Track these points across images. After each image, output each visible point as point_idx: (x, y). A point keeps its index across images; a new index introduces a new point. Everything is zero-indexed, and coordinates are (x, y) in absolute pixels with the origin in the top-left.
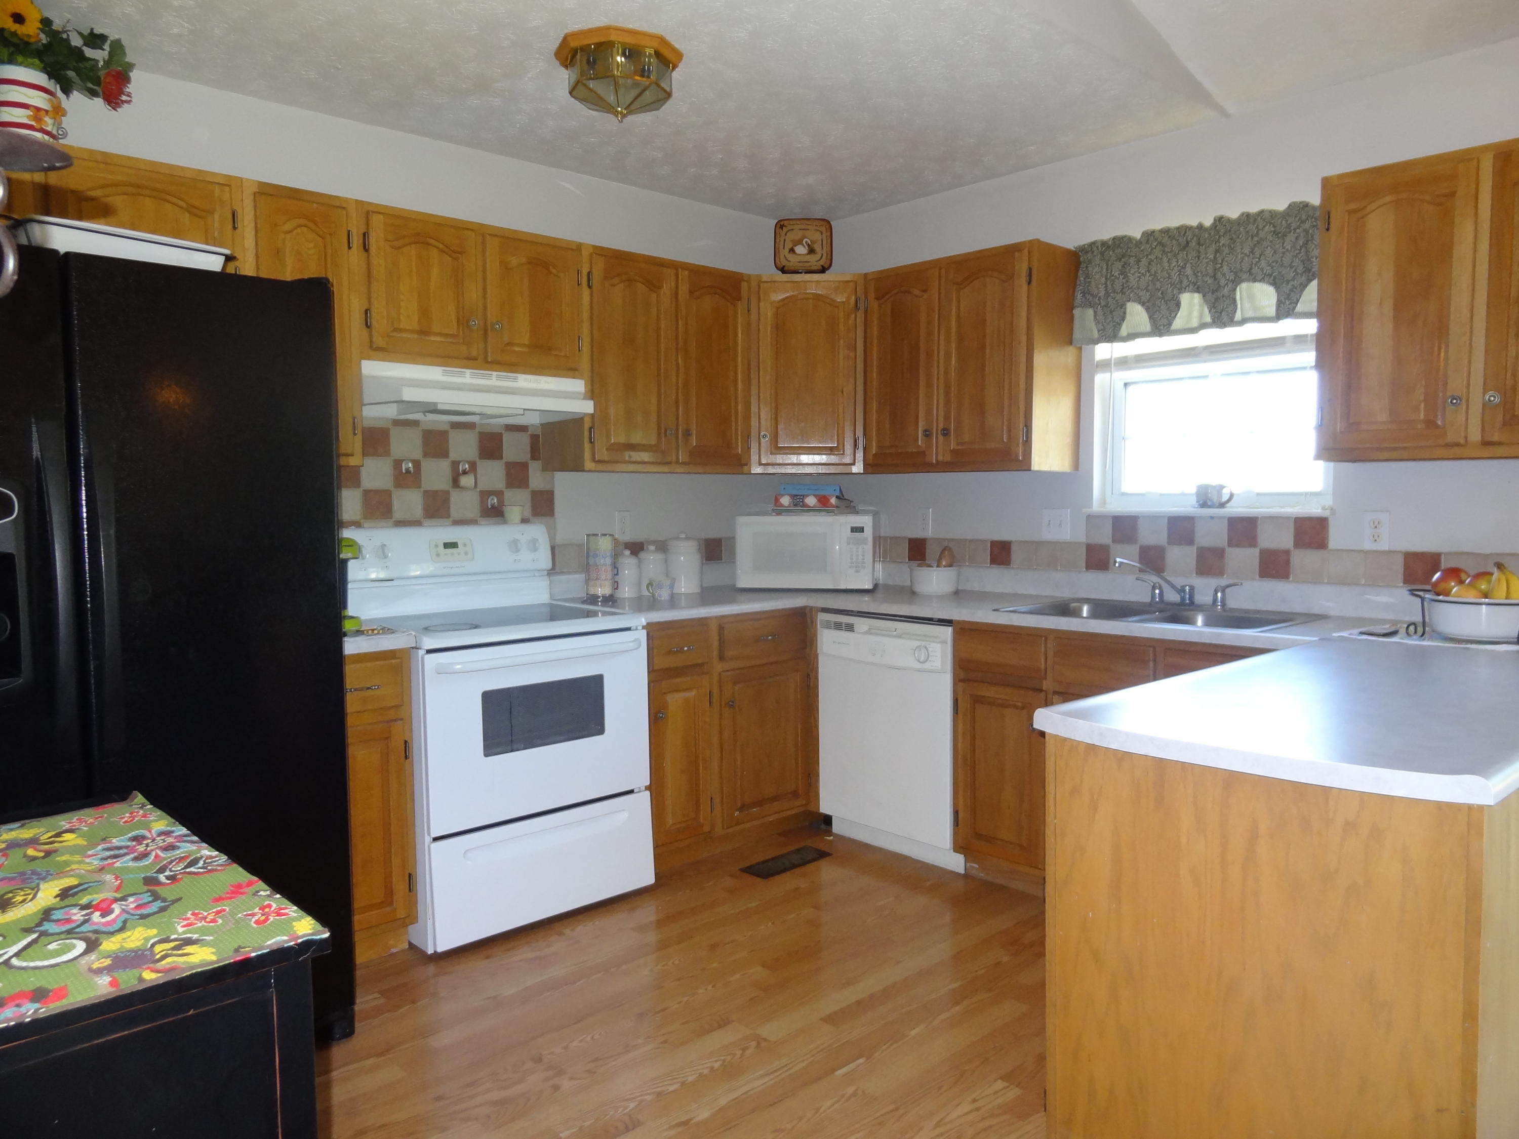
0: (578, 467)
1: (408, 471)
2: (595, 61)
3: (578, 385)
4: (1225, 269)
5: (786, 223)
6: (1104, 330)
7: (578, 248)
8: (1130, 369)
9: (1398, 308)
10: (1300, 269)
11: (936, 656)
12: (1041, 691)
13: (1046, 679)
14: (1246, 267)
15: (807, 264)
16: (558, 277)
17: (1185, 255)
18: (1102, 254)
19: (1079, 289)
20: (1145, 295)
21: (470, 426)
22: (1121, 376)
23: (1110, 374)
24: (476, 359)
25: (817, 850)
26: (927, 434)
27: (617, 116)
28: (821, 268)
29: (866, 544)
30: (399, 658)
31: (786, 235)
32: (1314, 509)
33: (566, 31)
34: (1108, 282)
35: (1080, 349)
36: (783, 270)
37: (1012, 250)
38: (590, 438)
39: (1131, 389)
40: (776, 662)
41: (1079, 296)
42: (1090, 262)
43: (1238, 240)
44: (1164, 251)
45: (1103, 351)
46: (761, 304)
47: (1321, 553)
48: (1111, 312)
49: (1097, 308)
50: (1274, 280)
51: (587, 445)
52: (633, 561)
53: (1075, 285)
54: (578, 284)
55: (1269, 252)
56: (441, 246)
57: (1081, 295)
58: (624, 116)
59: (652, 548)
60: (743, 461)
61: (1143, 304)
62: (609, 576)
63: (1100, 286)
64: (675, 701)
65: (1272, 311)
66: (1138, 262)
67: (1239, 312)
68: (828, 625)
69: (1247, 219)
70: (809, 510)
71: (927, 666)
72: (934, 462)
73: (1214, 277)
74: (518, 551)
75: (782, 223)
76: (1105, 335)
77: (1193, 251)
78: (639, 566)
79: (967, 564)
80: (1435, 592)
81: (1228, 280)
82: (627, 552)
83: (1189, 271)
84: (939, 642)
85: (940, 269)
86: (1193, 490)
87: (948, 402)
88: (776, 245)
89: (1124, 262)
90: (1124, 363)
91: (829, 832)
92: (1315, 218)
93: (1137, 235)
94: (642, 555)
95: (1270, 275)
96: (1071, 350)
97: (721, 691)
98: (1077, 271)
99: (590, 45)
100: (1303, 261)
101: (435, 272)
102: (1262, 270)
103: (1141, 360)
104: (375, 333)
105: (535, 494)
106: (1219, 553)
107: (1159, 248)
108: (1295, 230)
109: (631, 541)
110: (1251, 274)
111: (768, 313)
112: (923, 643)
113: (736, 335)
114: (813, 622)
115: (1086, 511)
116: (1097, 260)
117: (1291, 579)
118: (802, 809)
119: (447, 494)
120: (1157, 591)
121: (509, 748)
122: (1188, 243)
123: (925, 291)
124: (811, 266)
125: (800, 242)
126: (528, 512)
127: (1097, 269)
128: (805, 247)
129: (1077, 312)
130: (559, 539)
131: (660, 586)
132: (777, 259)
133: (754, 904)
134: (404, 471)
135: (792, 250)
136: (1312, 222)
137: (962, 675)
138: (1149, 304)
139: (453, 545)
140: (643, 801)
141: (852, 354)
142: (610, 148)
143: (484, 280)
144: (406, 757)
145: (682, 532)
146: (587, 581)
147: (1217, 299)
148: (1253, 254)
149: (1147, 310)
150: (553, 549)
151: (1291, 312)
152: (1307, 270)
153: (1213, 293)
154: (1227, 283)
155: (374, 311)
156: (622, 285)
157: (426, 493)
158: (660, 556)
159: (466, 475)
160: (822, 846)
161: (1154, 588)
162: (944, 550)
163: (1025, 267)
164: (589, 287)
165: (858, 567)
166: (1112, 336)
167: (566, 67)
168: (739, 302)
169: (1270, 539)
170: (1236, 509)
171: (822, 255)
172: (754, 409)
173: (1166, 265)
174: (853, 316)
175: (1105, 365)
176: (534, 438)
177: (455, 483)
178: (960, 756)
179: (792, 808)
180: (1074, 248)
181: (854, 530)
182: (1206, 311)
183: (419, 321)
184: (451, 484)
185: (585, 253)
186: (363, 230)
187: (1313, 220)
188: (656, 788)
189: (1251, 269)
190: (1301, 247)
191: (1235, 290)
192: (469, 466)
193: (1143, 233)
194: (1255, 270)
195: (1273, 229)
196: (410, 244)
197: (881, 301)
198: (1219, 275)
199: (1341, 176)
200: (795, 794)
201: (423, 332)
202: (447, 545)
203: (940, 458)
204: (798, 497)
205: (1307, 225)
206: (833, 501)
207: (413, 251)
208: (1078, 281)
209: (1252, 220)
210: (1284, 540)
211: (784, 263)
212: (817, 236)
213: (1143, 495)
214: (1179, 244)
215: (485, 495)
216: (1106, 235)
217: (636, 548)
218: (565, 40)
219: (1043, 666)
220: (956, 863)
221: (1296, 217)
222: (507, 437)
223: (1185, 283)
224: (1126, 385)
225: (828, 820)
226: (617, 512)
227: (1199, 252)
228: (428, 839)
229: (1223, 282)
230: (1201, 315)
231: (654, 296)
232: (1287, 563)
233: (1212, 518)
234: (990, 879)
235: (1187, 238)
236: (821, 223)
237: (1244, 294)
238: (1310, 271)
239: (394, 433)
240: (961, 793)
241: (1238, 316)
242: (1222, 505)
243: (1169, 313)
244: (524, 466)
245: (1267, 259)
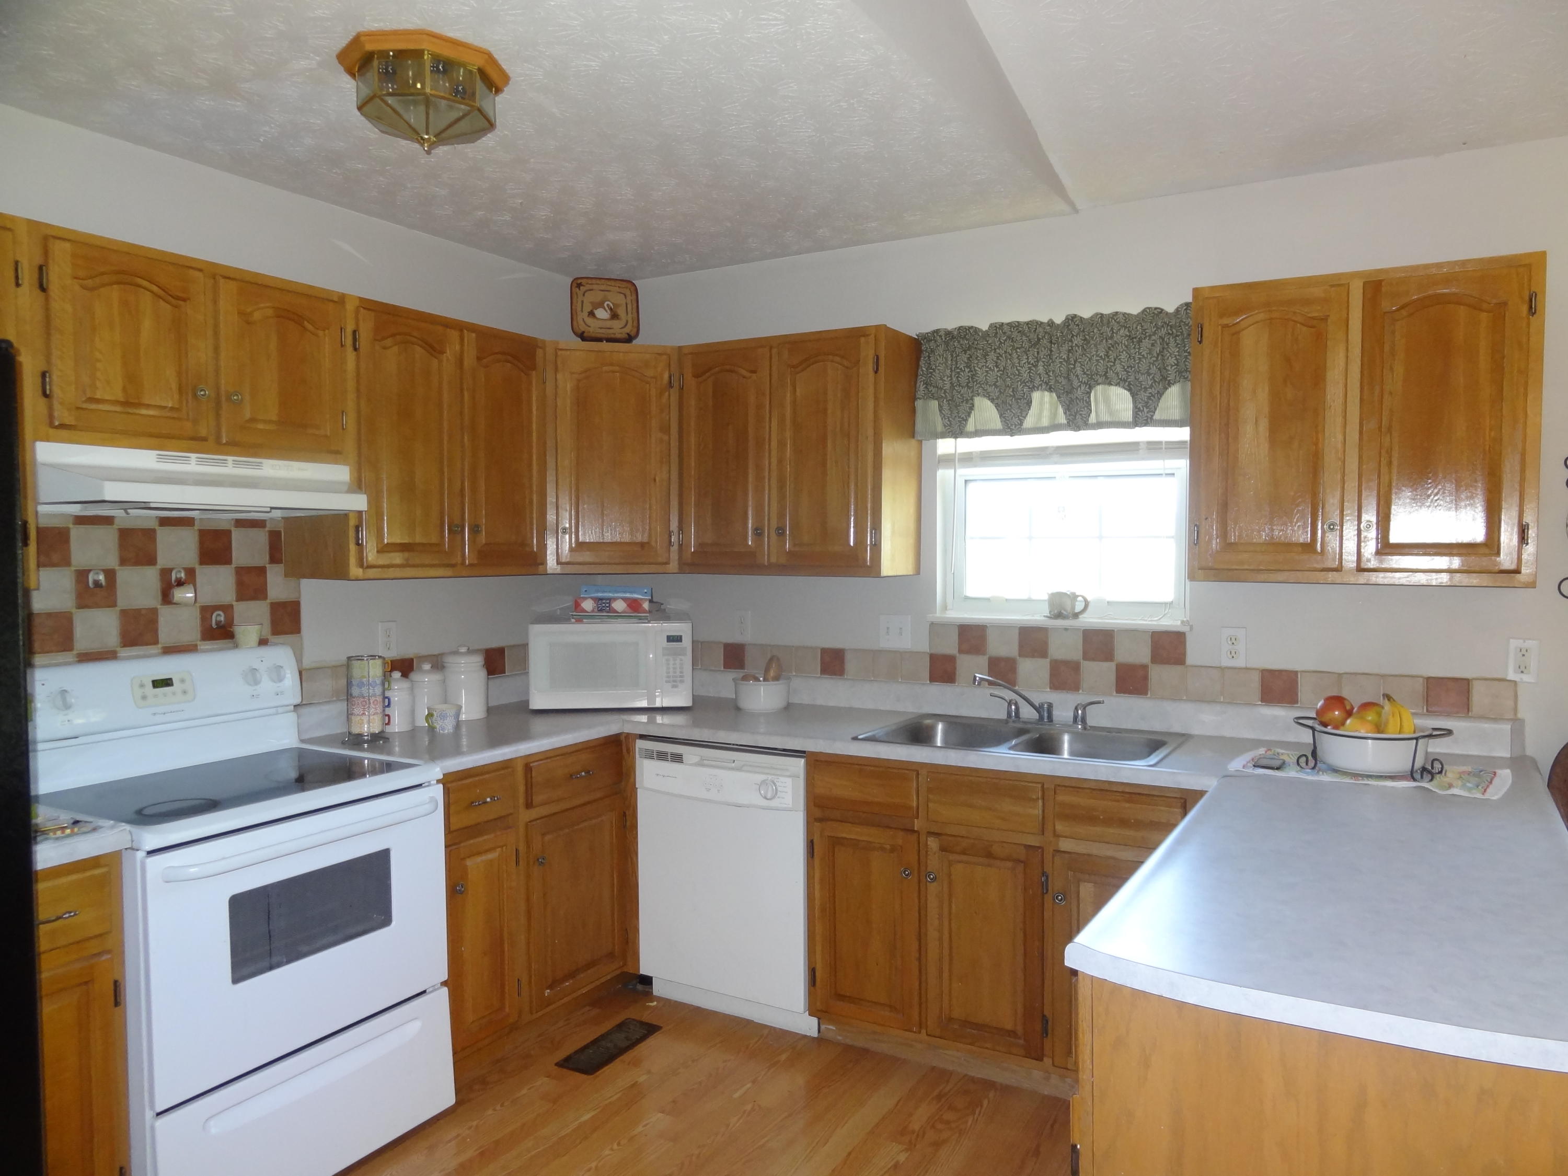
0: (339, 572)
1: (97, 584)
2: (394, 72)
3: (341, 473)
4: (1079, 370)
5: (583, 281)
6: (950, 425)
7: (341, 300)
8: (975, 466)
9: (1274, 429)
10: (1158, 378)
11: (786, 792)
12: (913, 831)
13: (917, 818)
14: (1101, 369)
15: (611, 331)
16: (317, 335)
17: (1036, 353)
18: (947, 344)
19: (921, 379)
20: (995, 392)
21: (187, 522)
22: (965, 472)
23: (953, 471)
24: (204, 439)
25: (642, 1024)
26: (758, 532)
27: (422, 145)
28: (627, 336)
29: (685, 654)
30: (106, 866)
31: (584, 295)
32: (1170, 622)
33: (360, 29)
34: (953, 374)
35: (920, 442)
36: (583, 337)
37: (856, 335)
38: (357, 538)
39: (970, 485)
40: (589, 803)
41: (921, 387)
42: (932, 351)
43: (1092, 342)
44: (1013, 346)
45: (945, 446)
46: (559, 376)
47: (1179, 668)
48: (956, 406)
49: (943, 402)
50: (1130, 384)
51: (352, 547)
52: (405, 684)
53: (916, 376)
54: (342, 346)
55: (1124, 356)
56: (155, 288)
57: (924, 386)
58: (433, 145)
59: (427, 667)
60: (539, 561)
61: (992, 400)
62: (379, 710)
63: (945, 378)
64: (475, 864)
65: (1128, 415)
66: (985, 356)
67: (1093, 415)
68: (649, 755)
69: (1100, 319)
70: (618, 616)
71: (775, 803)
72: (766, 564)
73: (1068, 378)
74: (256, 682)
75: (579, 281)
76: (952, 431)
77: (1045, 349)
78: (412, 689)
79: (794, 674)
80: (1320, 722)
81: (1082, 382)
82: (397, 675)
83: (1041, 368)
84: (789, 776)
85: (771, 348)
86: (1046, 597)
87: (782, 498)
88: (573, 307)
89: (969, 355)
90: (968, 459)
91: (648, 995)
92: (1171, 327)
93: (985, 327)
94: (414, 676)
95: (1125, 381)
96: (913, 442)
97: (528, 847)
98: (918, 359)
99: (387, 52)
100: (1159, 369)
101: (147, 324)
102: (1117, 374)
103: (987, 458)
104: (56, 405)
105: (277, 607)
106: (1075, 667)
107: (1009, 343)
108: (1150, 336)
109: (398, 658)
110: (1107, 378)
111: (566, 384)
112: (770, 777)
113: (530, 411)
114: (630, 751)
115: (931, 617)
116: (941, 350)
117: (1149, 695)
118: (618, 972)
119: (154, 612)
120: (1013, 707)
121: (266, 964)
122: (1039, 339)
123: (754, 372)
124: (615, 334)
125: (600, 305)
126: (267, 631)
127: (940, 360)
128: (607, 311)
129: (919, 404)
130: (307, 663)
131: (443, 717)
132: (575, 323)
133: (587, 1117)
134: (91, 584)
135: (591, 314)
136: (1167, 330)
137: (818, 813)
138: (1000, 401)
139: (167, 683)
140: (441, 1000)
141: (666, 438)
142: (381, 179)
143: (216, 333)
144: (117, 1003)
145: (460, 646)
146: (349, 715)
147: (1071, 401)
148: (1108, 357)
149: (997, 406)
150: (300, 673)
151: (1149, 420)
152: (1164, 378)
153: (1067, 395)
154: (1080, 385)
155: (55, 376)
156: (396, 349)
157: (124, 613)
158: (436, 677)
159: (182, 588)
160: (646, 1017)
161: (1010, 704)
162: (771, 660)
163: (871, 353)
164: (355, 349)
165: (674, 682)
166: (956, 430)
167: (353, 75)
168: (534, 372)
169: (1127, 653)
170: (1091, 619)
171: (627, 322)
172: (551, 499)
173: (1016, 361)
174: (667, 393)
175: (948, 461)
176: (275, 536)
177: (166, 597)
178: (817, 907)
179: (607, 972)
180: (917, 335)
181: (671, 639)
182: (1061, 410)
183: (124, 389)
184: (160, 598)
185: (350, 307)
186: (38, 260)
187: (1169, 327)
188: (454, 983)
189: (1107, 372)
190: (1158, 355)
191: (1089, 393)
192: (186, 575)
193: (991, 325)
194: (1111, 374)
195: (1128, 334)
196: (111, 284)
197: (700, 379)
198: (1072, 376)
199: (1213, 288)
200: (611, 955)
201: (130, 403)
202: (157, 684)
203: (773, 560)
204: (604, 601)
205: (1163, 332)
206: (646, 605)
207: (115, 293)
208: (920, 370)
209: (1105, 321)
210: (1141, 654)
211: (582, 328)
212: (620, 299)
213: (988, 599)
214: (1030, 341)
215: (206, 611)
216: (951, 324)
217: (405, 667)
218: (356, 41)
219: (915, 804)
220: (808, 1026)
221: (1151, 323)
222: (237, 536)
223: (1037, 382)
224: (966, 481)
225: (647, 981)
226: (380, 623)
227: (1051, 351)
228: (149, 1114)
229: (1076, 383)
230: (1054, 415)
231: (435, 362)
232: (1146, 678)
233: (1066, 629)
234: (849, 1041)
235: (1038, 335)
236: (624, 285)
237: (1100, 398)
238: (1166, 379)
239: (76, 533)
240: (819, 948)
241: (1093, 419)
242: (1076, 616)
243: (1021, 413)
244: (261, 571)
245: (1123, 364)
